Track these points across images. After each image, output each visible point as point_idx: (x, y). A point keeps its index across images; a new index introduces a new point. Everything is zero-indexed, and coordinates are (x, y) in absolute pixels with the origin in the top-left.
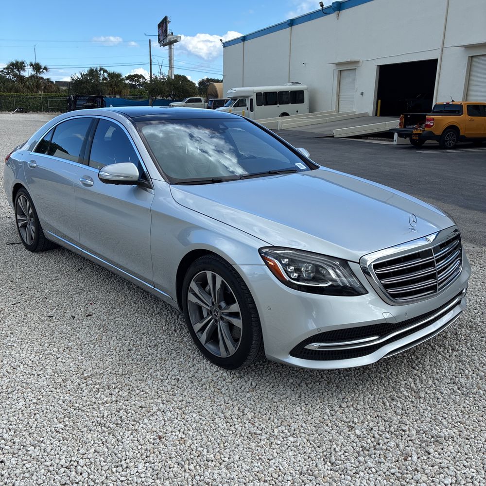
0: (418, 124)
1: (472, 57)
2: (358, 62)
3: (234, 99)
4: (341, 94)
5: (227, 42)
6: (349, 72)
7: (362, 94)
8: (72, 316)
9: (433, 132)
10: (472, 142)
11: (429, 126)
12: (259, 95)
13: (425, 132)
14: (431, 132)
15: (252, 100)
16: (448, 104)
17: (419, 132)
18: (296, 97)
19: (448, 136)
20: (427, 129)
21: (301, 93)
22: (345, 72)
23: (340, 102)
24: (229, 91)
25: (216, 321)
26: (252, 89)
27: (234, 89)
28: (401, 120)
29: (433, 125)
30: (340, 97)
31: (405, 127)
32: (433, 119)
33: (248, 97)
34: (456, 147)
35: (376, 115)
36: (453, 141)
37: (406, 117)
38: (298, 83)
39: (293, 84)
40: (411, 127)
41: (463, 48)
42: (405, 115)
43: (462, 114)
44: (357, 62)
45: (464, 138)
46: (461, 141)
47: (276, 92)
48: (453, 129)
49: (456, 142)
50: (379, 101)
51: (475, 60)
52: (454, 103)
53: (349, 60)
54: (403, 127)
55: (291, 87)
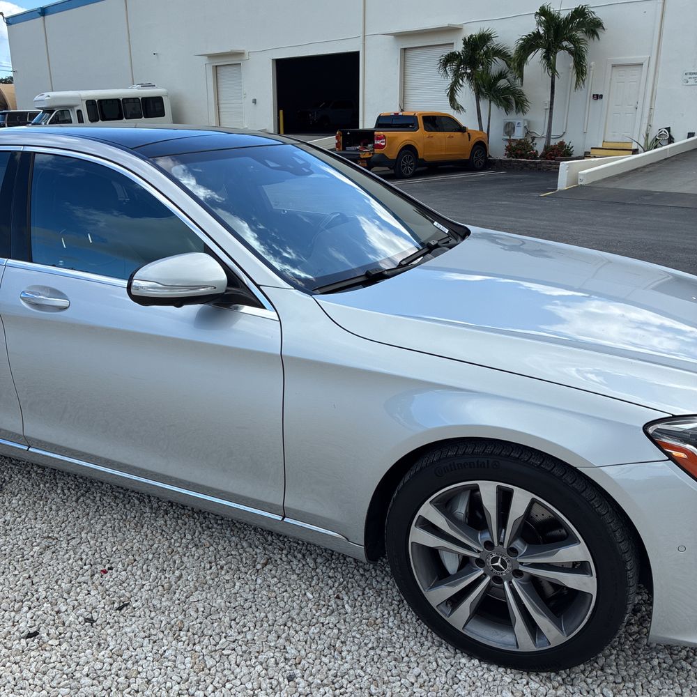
0: (362, 144)
1: (405, 49)
2: (243, 53)
3: (49, 111)
4: (221, 102)
5: (13, 17)
6: (229, 69)
7: (255, 101)
8: (86, 620)
9: (386, 154)
10: (426, 168)
11: (381, 147)
12: (90, 103)
13: (375, 156)
14: (383, 155)
15: (79, 112)
16: (396, 114)
17: (367, 156)
18: (151, 107)
19: (405, 160)
20: (377, 151)
21: (159, 100)
22: (223, 68)
23: (221, 114)
24: (38, 98)
25: (497, 579)
26: (79, 95)
27: (46, 94)
28: (337, 138)
29: (385, 146)
30: (221, 106)
31: (344, 149)
32: (384, 137)
33: (72, 107)
34: (416, 175)
35: (279, 133)
36: (411, 166)
37: (344, 134)
38: (150, 85)
39: (143, 86)
40: (352, 148)
41: (393, 37)
42: (342, 132)
43: (418, 128)
44: (240, 54)
45: (422, 163)
46: (419, 167)
47: (118, 100)
48: (409, 149)
49: (416, 168)
50: (281, 112)
51: (409, 53)
52: (405, 113)
53: (229, 51)
54: (341, 149)
55: (140, 91)
